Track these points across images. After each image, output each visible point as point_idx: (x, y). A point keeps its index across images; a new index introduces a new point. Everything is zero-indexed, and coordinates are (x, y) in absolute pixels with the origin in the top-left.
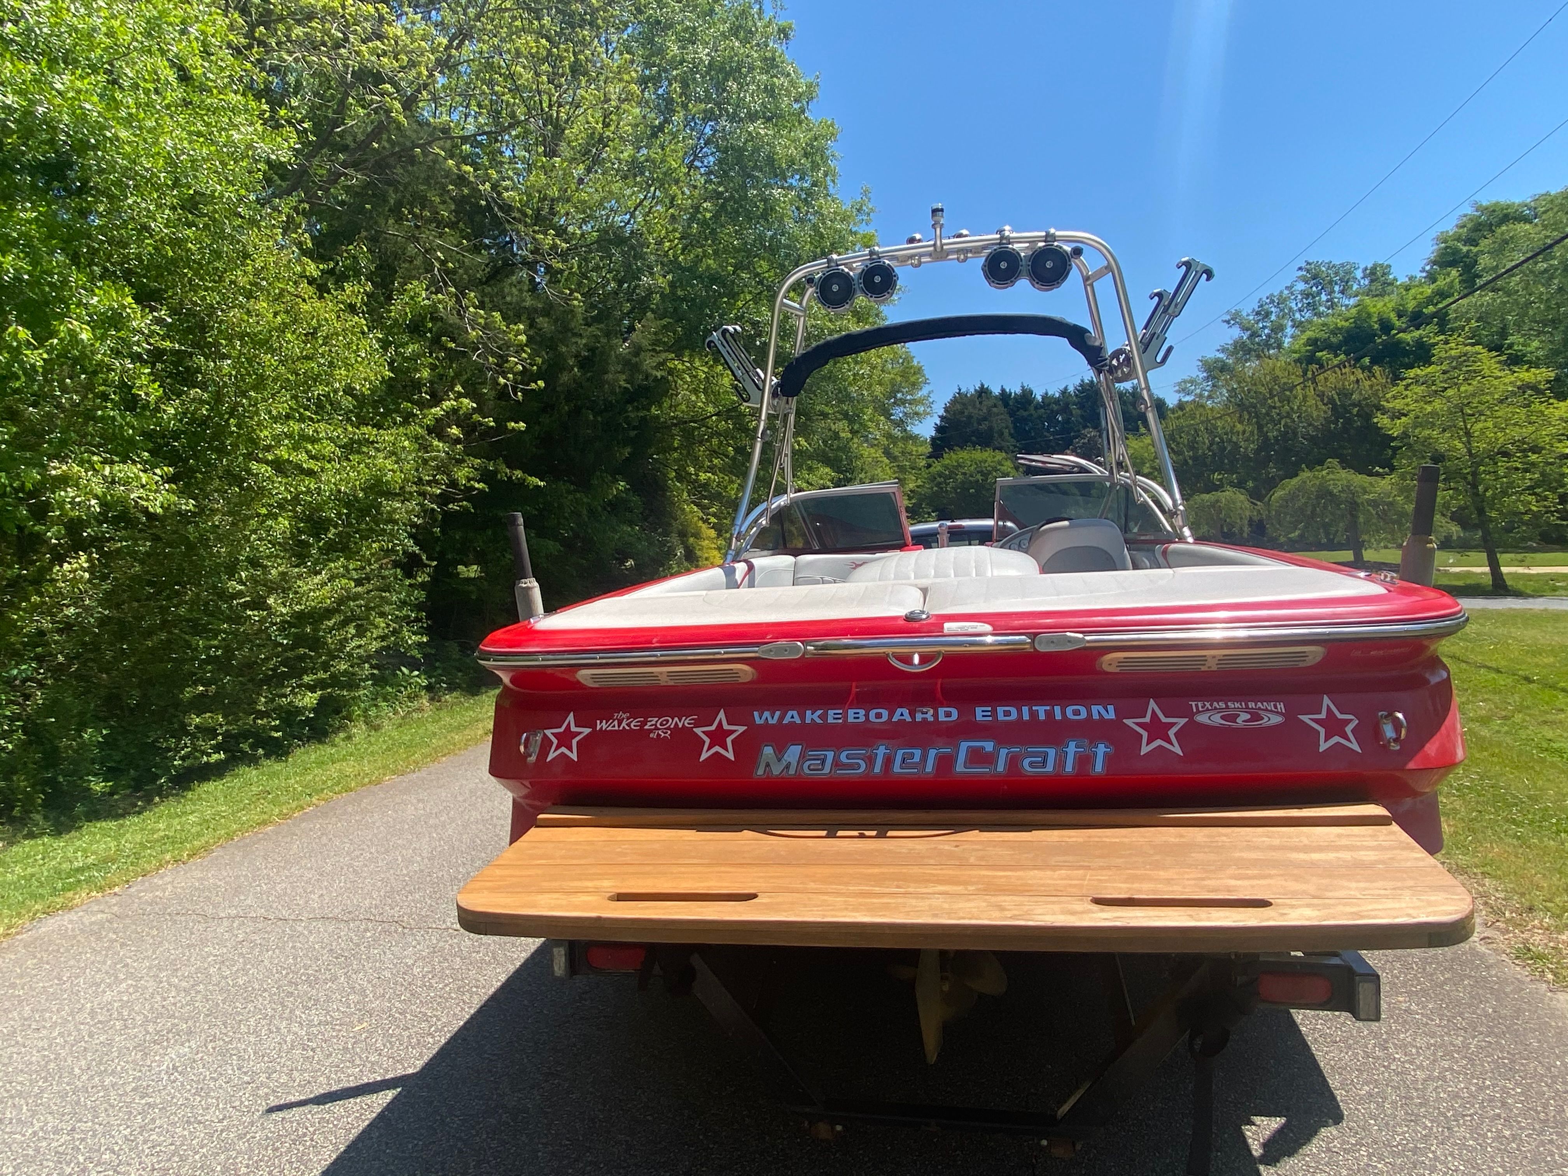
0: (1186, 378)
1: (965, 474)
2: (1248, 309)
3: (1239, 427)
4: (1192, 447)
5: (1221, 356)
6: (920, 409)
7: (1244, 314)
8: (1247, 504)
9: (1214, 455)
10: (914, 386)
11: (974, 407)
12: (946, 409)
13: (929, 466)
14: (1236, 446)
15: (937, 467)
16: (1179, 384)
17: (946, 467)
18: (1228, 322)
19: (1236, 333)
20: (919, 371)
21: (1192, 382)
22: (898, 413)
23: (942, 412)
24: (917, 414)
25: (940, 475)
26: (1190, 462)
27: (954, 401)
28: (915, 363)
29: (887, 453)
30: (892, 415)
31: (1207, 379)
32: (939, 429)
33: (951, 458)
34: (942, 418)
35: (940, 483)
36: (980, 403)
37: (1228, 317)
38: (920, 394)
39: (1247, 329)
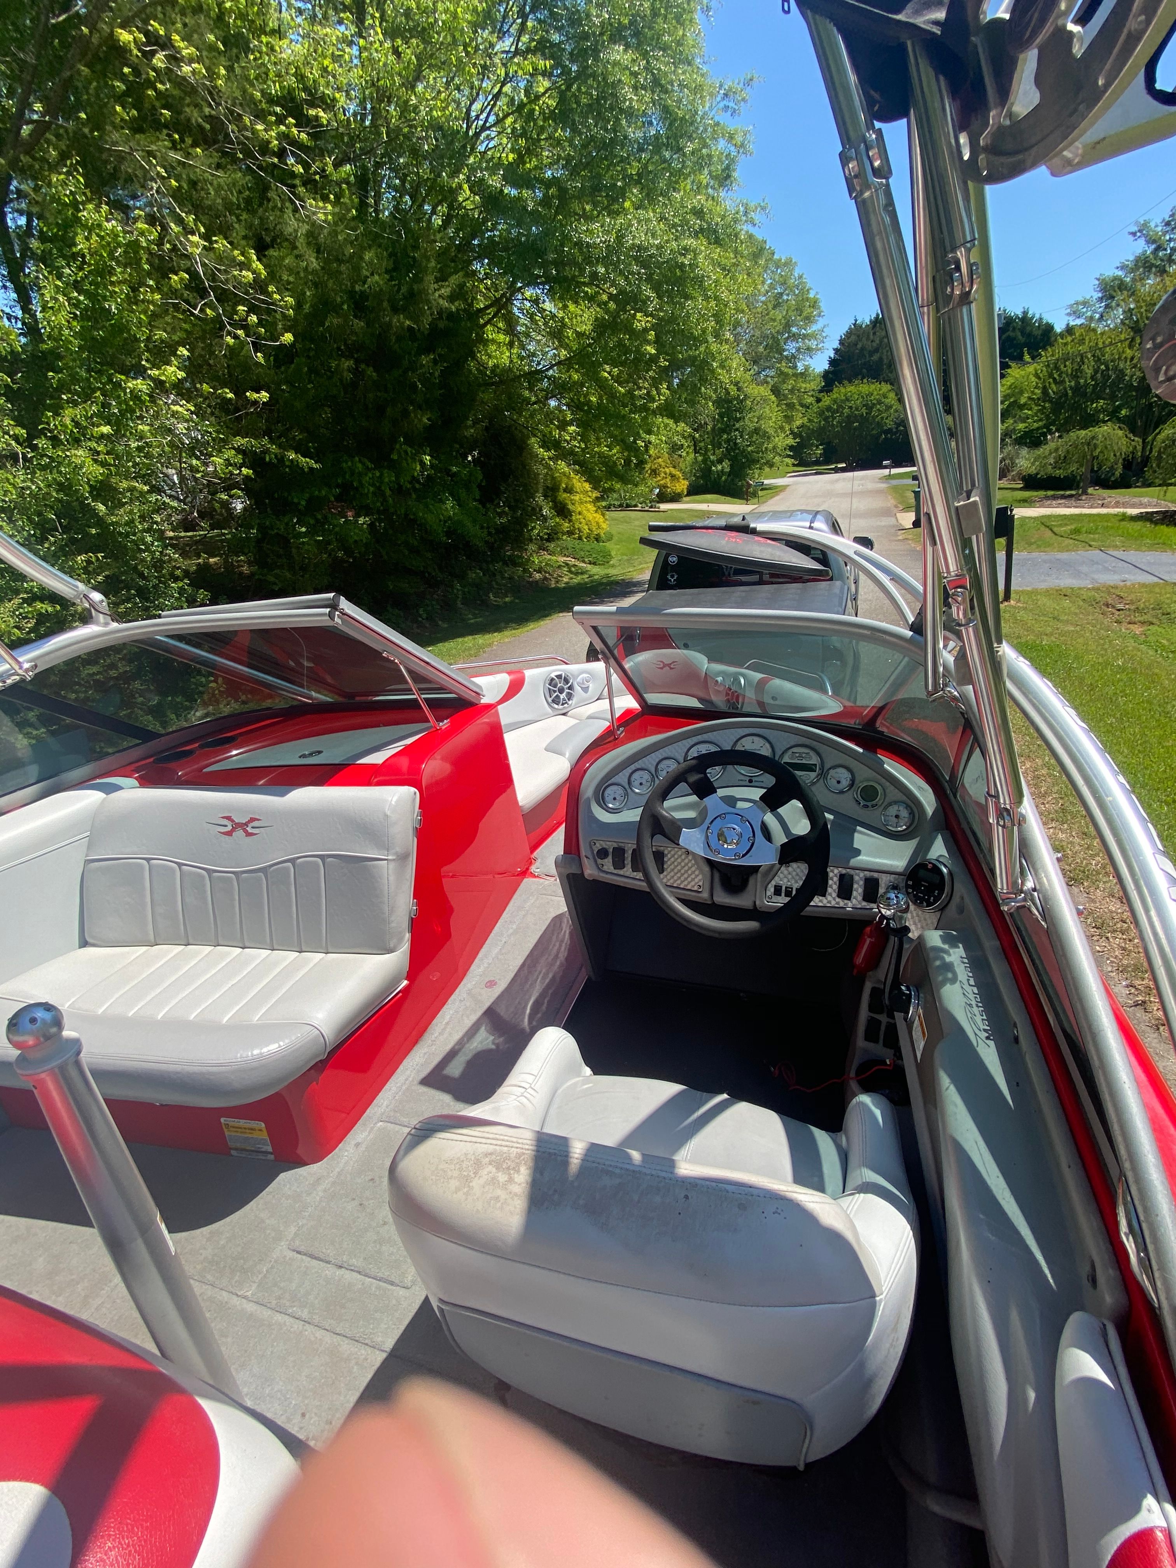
0: (1081, 299)
1: (851, 408)
2: (1156, 221)
3: (1129, 353)
4: (1076, 374)
5: (1120, 273)
6: (813, 344)
7: (1152, 225)
8: (1124, 441)
9: (1096, 385)
10: (809, 319)
11: (868, 338)
12: (841, 342)
13: (819, 400)
14: (1122, 373)
15: (827, 401)
16: (1071, 306)
17: (835, 401)
18: (1134, 234)
19: (1141, 247)
20: (814, 304)
21: (1085, 303)
22: (791, 348)
23: (836, 345)
24: (809, 349)
25: (829, 408)
26: (1070, 392)
27: (849, 334)
28: (811, 295)
29: (775, 391)
30: (784, 350)
31: (1101, 300)
32: (832, 362)
33: (840, 392)
34: (836, 350)
35: (828, 417)
36: (874, 334)
37: (1134, 229)
38: (814, 328)
39: (1154, 242)
